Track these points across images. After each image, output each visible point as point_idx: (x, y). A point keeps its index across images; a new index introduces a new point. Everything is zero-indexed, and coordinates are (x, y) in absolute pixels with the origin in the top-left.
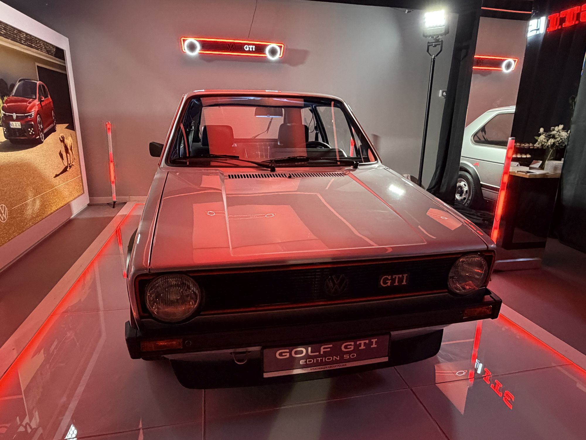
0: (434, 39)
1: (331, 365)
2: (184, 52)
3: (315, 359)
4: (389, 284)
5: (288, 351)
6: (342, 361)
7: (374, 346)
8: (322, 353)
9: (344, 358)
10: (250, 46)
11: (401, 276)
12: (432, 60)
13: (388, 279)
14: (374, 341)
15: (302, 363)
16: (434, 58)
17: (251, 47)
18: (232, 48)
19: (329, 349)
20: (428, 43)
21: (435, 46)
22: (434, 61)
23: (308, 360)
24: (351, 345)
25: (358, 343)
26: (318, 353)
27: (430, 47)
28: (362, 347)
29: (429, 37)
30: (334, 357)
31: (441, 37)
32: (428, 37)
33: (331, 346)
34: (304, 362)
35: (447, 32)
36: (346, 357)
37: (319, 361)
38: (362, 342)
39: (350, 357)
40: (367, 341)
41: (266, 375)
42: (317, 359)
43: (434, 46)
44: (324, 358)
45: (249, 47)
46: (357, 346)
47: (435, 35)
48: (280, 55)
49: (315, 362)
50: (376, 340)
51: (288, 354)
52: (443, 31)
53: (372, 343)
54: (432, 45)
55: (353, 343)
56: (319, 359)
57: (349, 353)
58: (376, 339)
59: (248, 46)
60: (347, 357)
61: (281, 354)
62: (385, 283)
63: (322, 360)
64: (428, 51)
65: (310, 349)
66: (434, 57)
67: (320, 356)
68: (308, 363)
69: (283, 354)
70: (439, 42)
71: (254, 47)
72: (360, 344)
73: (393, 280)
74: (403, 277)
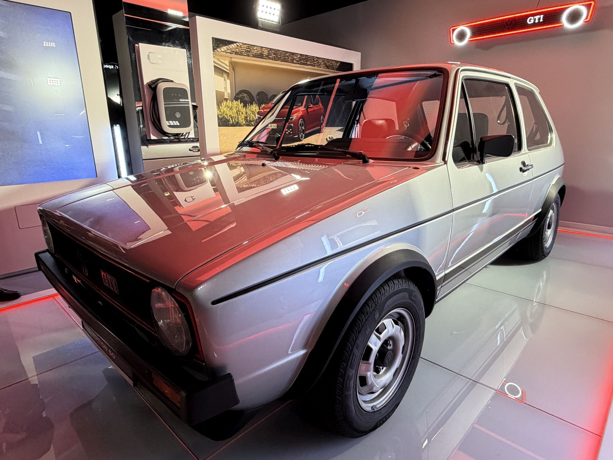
2: (453, 44)
10: (535, 17)
18: (510, 25)
48: (587, 19)
59: (532, 18)
71: (542, 16)
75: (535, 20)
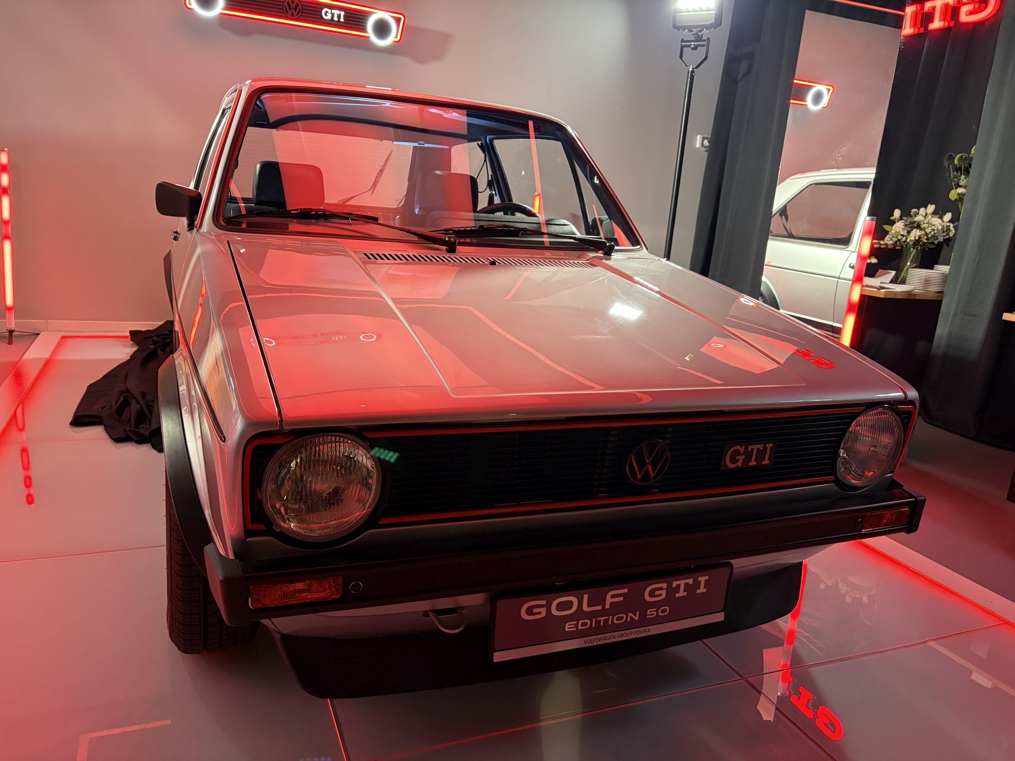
0: (693, 34)
1: (623, 632)
2: (189, 9)
3: (594, 620)
4: (740, 464)
5: (544, 602)
6: (644, 622)
7: (702, 590)
8: (607, 606)
9: (648, 617)
10: (333, 11)
11: (761, 447)
12: (689, 76)
13: (738, 453)
14: (703, 579)
15: (568, 628)
16: (693, 72)
17: (336, 12)
18: (295, 10)
19: (621, 599)
20: (683, 41)
21: (695, 48)
22: (692, 77)
23: (580, 622)
24: (661, 589)
25: (675, 584)
26: (600, 608)
27: (685, 49)
28: (682, 593)
29: (684, 30)
30: (630, 614)
31: (707, 32)
32: (681, 30)
33: (626, 591)
34: (573, 626)
35: (718, 23)
36: (651, 613)
37: (602, 624)
38: (682, 583)
39: (658, 613)
40: (690, 581)
41: (498, 657)
42: (598, 619)
43: (693, 49)
44: (611, 617)
45: (331, 13)
46: (672, 591)
47: (696, 27)
48: (396, 37)
49: (593, 626)
50: (707, 578)
51: (543, 611)
52: (713, 21)
53: (697, 584)
54: (689, 46)
55: (665, 586)
56: (602, 619)
57: (657, 605)
58: (706, 575)
59: (329, 11)
60: (654, 614)
61: (529, 611)
62: (733, 460)
63: (606, 621)
64: (681, 57)
65: (586, 597)
66: (693, 69)
67: (603, 612)
68: (580, 628)
69: (535, 611)
70: (704, 41)
71: (342, 13)
72: (679, 586)
73: (748, 455)
74: (765, 448)
75: (333, 15)
